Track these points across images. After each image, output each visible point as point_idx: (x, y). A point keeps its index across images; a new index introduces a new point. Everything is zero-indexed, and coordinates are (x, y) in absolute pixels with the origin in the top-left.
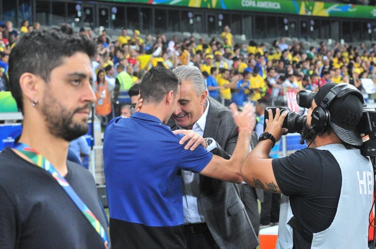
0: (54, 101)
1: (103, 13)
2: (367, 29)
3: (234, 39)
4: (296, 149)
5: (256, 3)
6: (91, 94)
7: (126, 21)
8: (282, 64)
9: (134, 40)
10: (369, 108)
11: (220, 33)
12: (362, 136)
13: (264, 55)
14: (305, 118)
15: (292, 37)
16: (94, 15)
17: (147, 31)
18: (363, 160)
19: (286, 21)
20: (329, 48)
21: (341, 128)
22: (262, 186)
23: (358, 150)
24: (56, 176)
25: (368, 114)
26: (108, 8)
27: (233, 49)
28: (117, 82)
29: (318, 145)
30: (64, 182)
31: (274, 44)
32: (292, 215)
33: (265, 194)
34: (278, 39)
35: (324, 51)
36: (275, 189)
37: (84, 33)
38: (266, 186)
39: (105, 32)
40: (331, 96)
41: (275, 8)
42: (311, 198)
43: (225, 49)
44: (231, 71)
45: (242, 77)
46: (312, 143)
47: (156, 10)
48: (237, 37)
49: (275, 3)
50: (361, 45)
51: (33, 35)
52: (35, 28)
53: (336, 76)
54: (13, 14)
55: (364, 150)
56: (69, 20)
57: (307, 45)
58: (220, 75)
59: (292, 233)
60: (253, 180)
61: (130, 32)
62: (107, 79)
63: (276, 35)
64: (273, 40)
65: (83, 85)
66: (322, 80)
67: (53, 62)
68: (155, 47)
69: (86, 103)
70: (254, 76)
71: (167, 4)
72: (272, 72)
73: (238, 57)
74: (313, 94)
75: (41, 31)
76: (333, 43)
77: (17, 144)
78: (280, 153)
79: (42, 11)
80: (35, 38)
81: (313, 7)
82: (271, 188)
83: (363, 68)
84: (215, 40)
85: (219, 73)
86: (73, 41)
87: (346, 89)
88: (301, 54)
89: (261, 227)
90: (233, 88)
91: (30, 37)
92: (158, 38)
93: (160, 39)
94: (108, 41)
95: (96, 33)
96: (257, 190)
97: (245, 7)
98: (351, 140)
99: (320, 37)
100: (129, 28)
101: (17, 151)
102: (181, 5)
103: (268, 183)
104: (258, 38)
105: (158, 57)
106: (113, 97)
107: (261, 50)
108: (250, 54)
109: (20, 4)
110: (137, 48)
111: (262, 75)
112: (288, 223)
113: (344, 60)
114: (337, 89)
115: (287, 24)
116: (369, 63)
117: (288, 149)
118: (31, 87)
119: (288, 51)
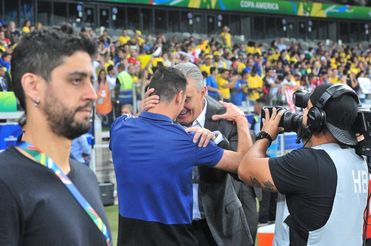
0: (56, 100)
1: (104, 13)
2: (364, 30)
3: (232, 40)
4: (293, 148)
5: (255, 4)
6: (92, 92)
7: (127, 21)
8: (280, 65)
9: (134, 40)
10: (364, 109)
11: (220, 33)
12: (357, 136)
13: (263, 55)
14: (301, 118)
15: (290, 38)
16: (95, 16)
17: (147, 31)
18: (359, 160)
19: (284, 21)
20: (327, 49)
21: (337, 128)
22: (259, 185)
23: (353, 150)
24: (59, 174)
25: (363, 114)
26: (108, 8)
27: (232, 49)
28: (118, 81)
29: (314, 145)
30: (66, 180)
31: (272, 45)
32: (289, 214)
33: (264, 192)
34: (277, 39)
35: (322, 51)
36: (271, 188)
37: (85, 33)
38: (263, 185)
39: (106, 33)
40: (326, 96)
41: (274, 9)
42: (307, 197)
43: (224, 49)
44: (230, 71)
45: (240, 77)
46: (308, 143)
47: (156, 10)
48: (236, 37)
49: (274, 4)
50: (358, 45)
51: (34, 35)
52: (36, 28)
53: (333, 76)
54: (15, 14)
55: (359, 150)
56: (71, 20)
57: (305, 45)
58: (220, 75)
59: (289, 231)
60: (250, 179)
61: (130, 32)
62: (108, 78)
63: (274, 36)
64: (271, 40)
65: (84, 84)
66: (320, 80)
67: (54, 62)
68: (155, 48)
69: (87, 101)
70: (253, 75)
71: (166, 4)
72: (271, 72)
73: (237, 57)
74: (310, 94)
75: (42, 31)
76: (330, 43)
77: (20, 142)
78: (279, 152)
79: (44, 12)
80: (36, 37)
81: (311, 8)
82: (268, 187)
83: (361, 68)
84: (215, 40)
85: (219, 73)
86: (73, 40)
87: (342, 90)
88: (299, 54)
89: (259, 225)
90: (232, 88)
91: (31, 37)
92: (158, 38)
93: (160, 40)
94: (109, 42)
95: (97, 33)
96: (255, 189)
97: (244, 8)
98: (346, 140)
99: (317, 38)
100: (129, 29)
101: (20, 149)
102: (181, 5)
103: (264, 182)
104: (257, 39)
105: (158, 57)
106: (113, 96)
107: (259, 51)
108: (249, 55)
109: (22, 4)
110: (137, 48)
111: (260, 75)
112: (284, 222)
113: (342, 60)
114: (332, 90)
115: (285, 25)
116: (366, 63)
117: (286, 148)
118: (33, 86)
119: (286, 52)
